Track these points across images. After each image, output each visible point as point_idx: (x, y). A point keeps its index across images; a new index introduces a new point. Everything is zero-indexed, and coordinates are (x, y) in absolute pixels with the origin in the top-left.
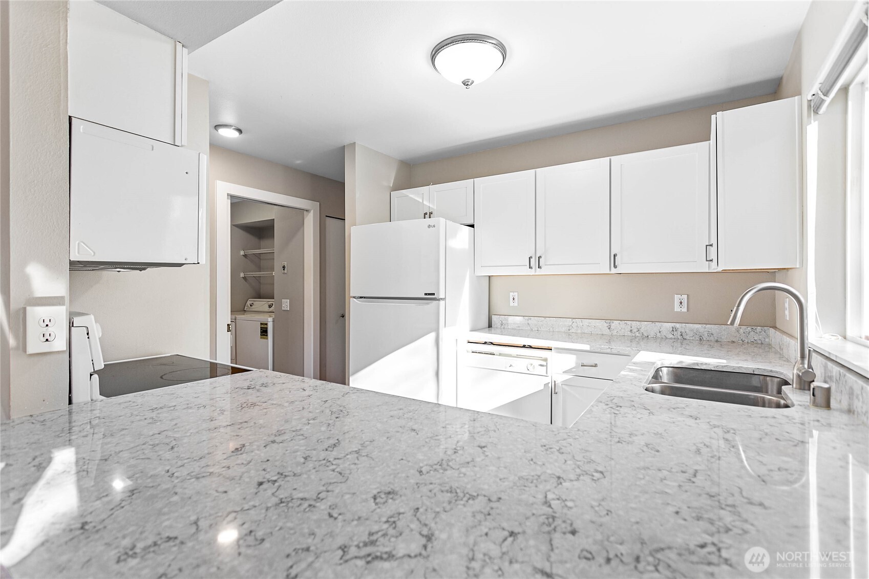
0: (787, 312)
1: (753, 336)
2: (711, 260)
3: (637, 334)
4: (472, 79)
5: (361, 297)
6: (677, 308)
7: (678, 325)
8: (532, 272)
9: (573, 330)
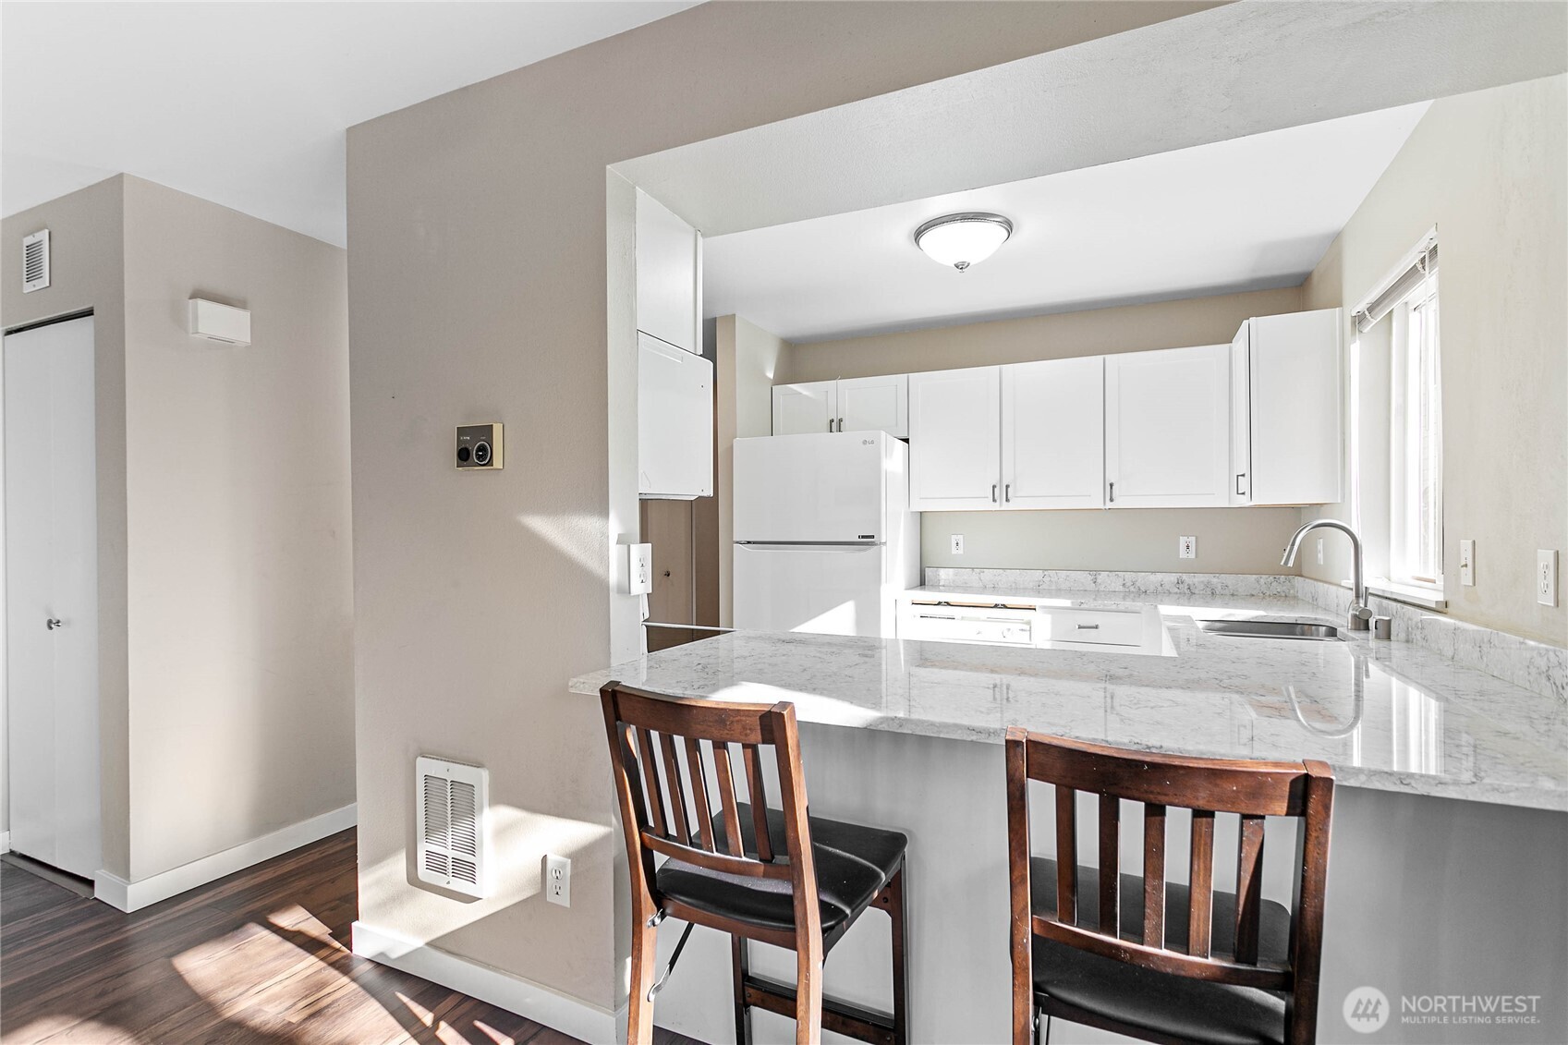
0: (1320, 556)
1: (1276, 588)
2: (1243, 494)
3: (1132, 589)
4: (968, 261)
5: (749, 542)
6: (1183, 554)
7: (1185, 577)
8: (996, 507)
9: (1044, 586)
